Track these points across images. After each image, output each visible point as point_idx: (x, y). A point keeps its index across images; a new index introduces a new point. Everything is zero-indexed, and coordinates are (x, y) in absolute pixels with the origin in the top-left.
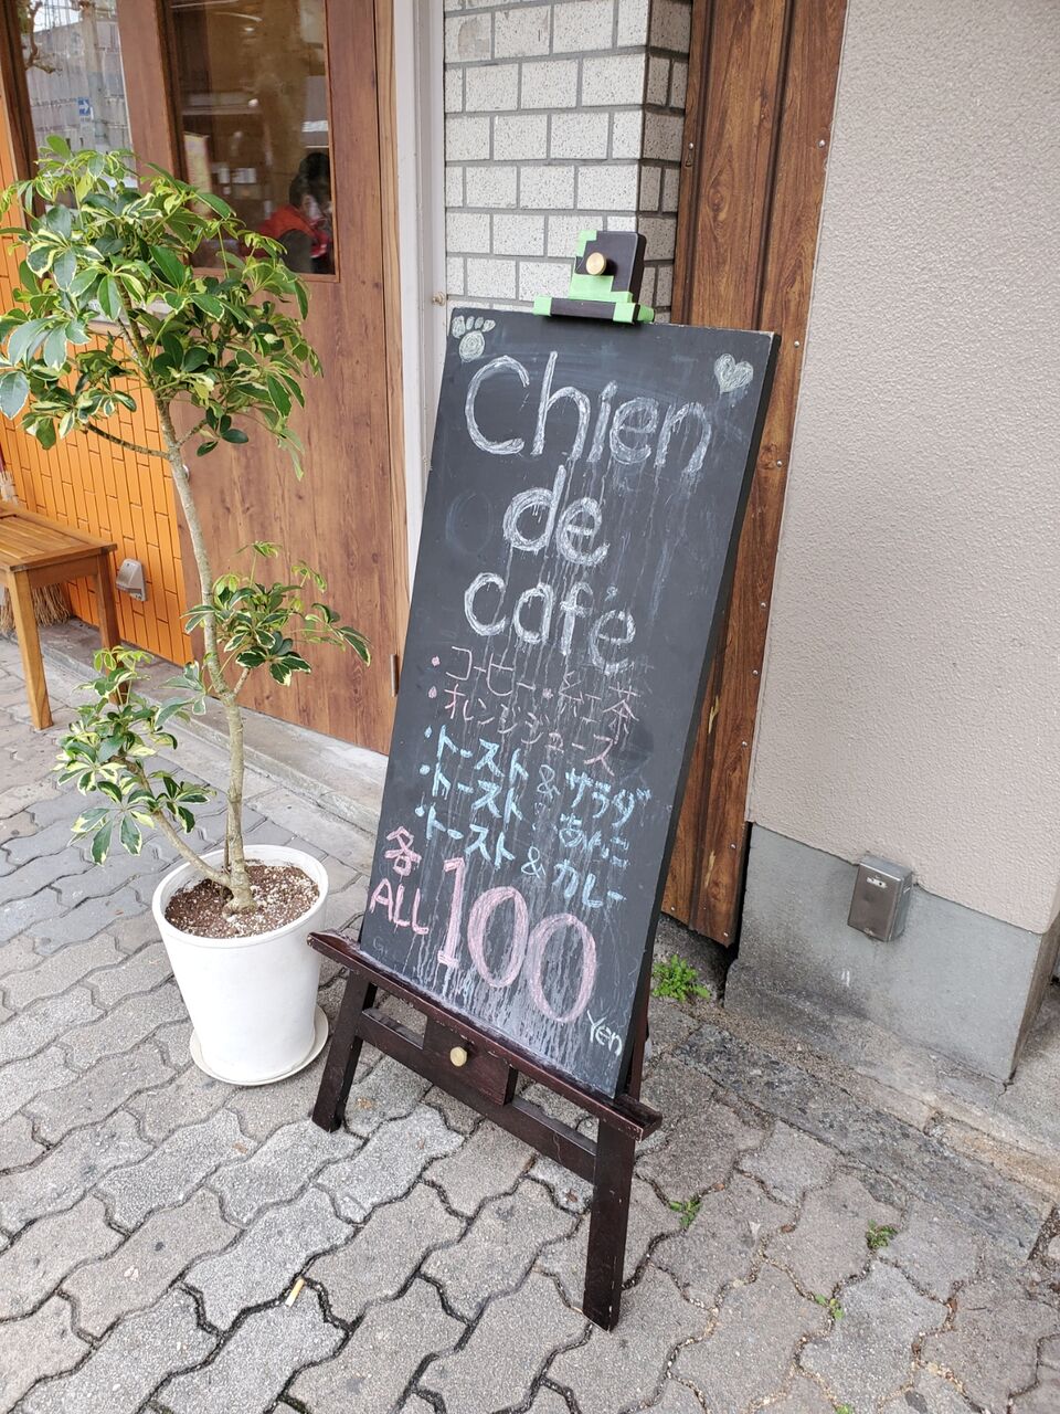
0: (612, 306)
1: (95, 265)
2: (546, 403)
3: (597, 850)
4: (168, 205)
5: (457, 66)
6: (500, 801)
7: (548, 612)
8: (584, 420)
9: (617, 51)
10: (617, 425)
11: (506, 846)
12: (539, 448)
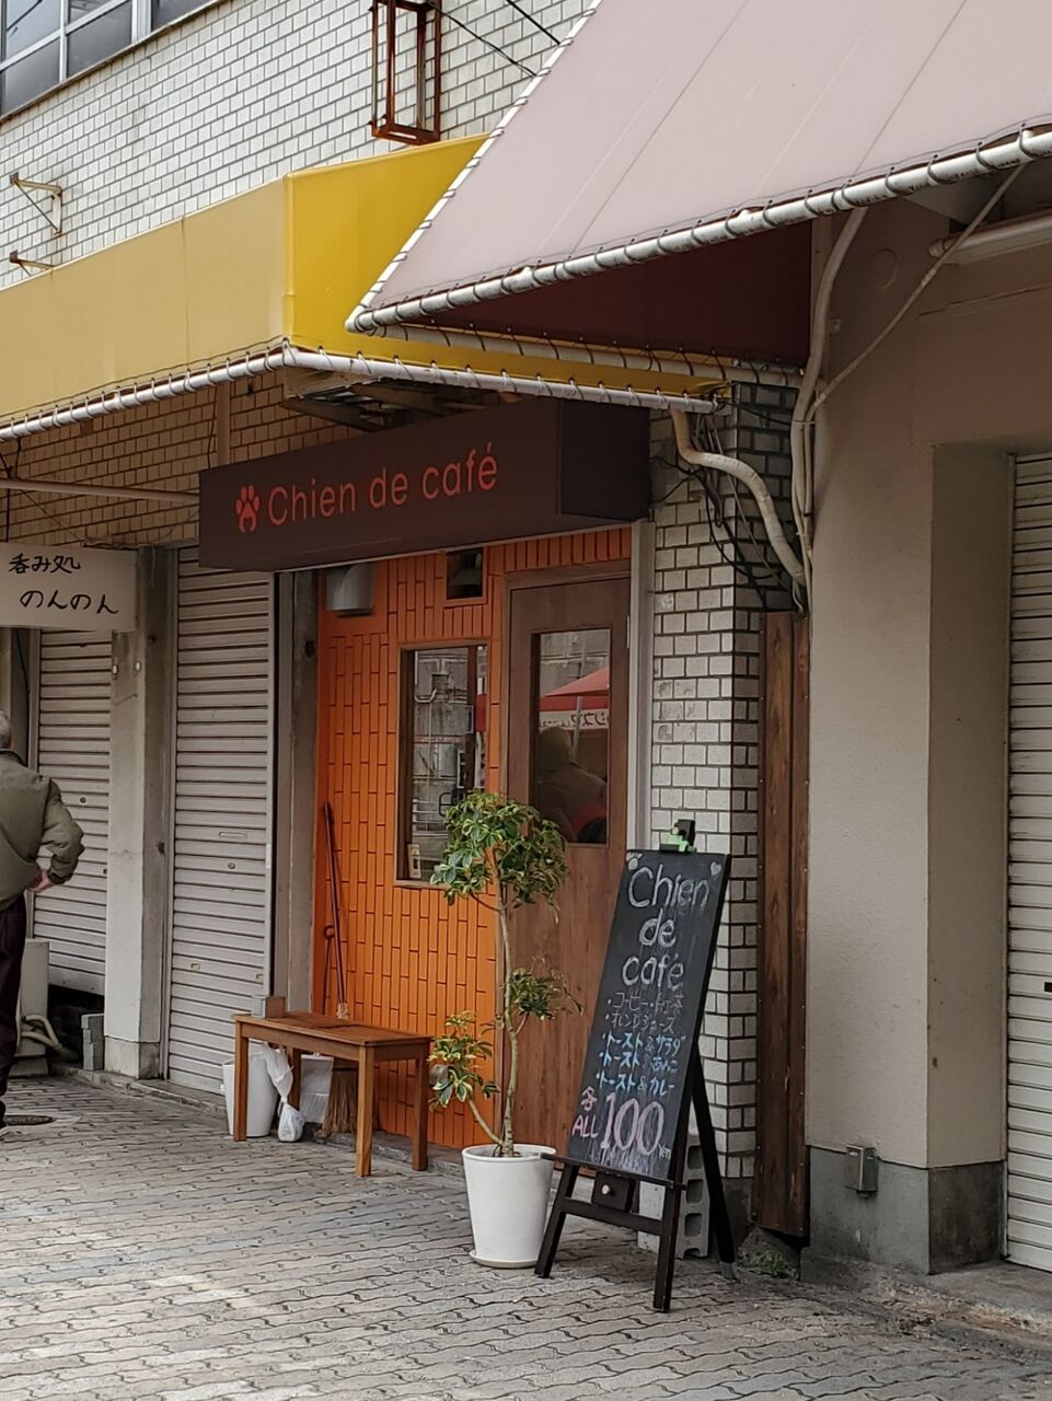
0: (678, 846)
1: (486, 831)
2: (659, 883)
3: (666, 1068)
4: (515, 810)
5: (658, 743)
6: (631, 1059)
7: (654, 969)
8: (670, 890)
9: (720, 743)
10: (681, 891)
11: (633, 1080)
12: (654, 903)
